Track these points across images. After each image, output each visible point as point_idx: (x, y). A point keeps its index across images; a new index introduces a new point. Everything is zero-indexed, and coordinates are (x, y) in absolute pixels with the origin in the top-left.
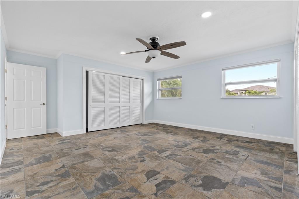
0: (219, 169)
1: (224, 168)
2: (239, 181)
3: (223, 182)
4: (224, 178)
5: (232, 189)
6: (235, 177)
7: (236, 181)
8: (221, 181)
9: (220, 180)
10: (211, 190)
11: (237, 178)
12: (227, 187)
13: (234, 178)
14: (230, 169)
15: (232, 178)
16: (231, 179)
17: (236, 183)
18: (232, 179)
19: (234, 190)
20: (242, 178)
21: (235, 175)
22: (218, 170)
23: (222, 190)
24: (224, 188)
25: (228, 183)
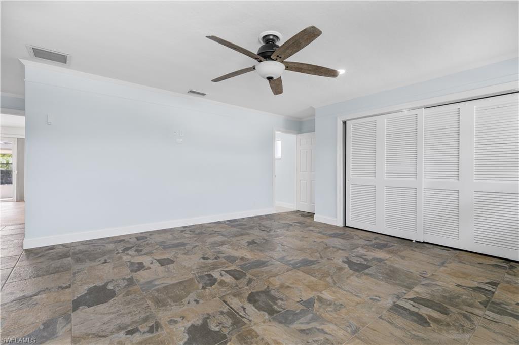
0: (111, 319)
1: (105, 327)
2: (58, 326)
3: (83, 307)
4: (86, 312)
5: (60, 308)
6: (69, 326)
7: (62, 321)
8: (85, 305)
9: (89, 306)
10: (88, 291)
11: (64, 327)
12: (71, 305)
13: (70, 324)
14: (94, 334)
15: (72, 322)
16: (73, 317)
17: (61, 320)
18: (71, 320)
19: (57, 309)
20: (54, 335)
21: (71, 330)
22: (112, 316)
23: (75, 298)
24: (74, 302)
25: (74, 310)
